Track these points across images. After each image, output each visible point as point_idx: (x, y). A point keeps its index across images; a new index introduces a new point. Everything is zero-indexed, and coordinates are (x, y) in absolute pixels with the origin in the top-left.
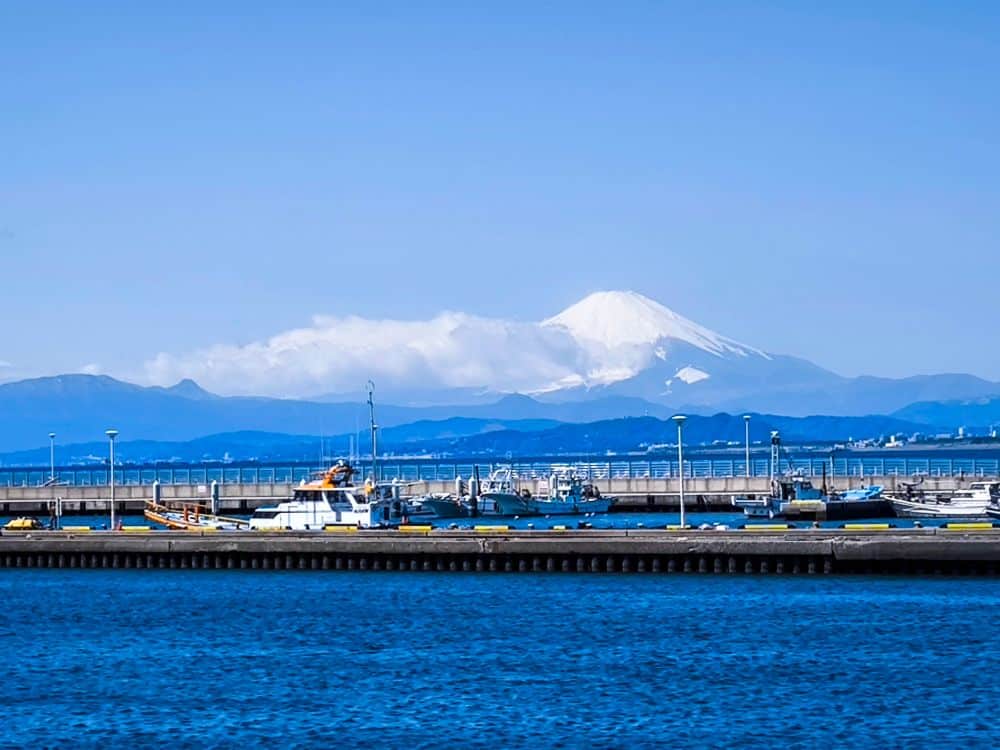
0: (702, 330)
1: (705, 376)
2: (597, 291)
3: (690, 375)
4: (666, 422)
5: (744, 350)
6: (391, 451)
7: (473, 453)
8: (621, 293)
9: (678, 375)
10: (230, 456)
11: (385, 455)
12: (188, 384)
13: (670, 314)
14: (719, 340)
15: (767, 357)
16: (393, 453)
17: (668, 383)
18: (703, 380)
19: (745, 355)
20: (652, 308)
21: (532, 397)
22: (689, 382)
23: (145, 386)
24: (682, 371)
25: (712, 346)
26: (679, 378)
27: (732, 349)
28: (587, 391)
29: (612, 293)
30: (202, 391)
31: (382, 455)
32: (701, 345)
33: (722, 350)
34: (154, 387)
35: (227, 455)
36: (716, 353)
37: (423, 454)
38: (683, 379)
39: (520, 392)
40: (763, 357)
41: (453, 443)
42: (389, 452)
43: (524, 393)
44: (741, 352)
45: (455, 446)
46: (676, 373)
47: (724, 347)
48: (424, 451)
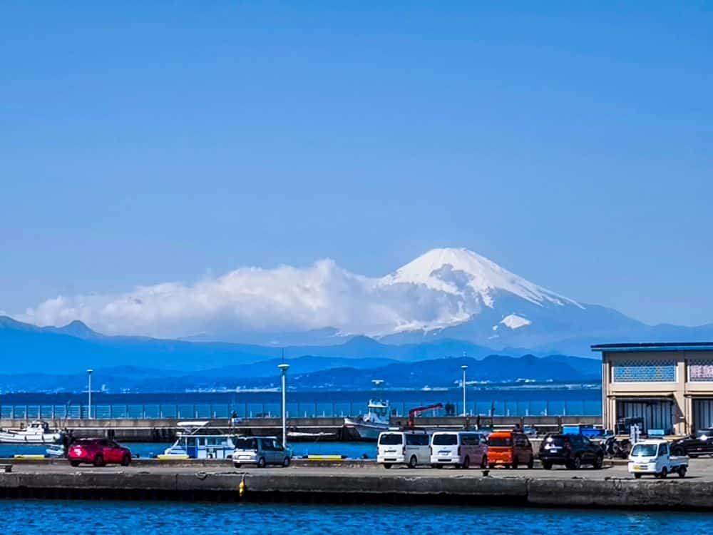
0: (526, 283)
1: (527, 322)
2: (434, 248)
3: (513, 321)
4: (480, 362)
5: (562, 300)
6: (243, 385)
7: (315, 387)
8: (456, 250)
9: (504, 321)
10: (106, 388)
11: (238, 388)
12: (78, 325)
13: (497, 267)
14: (540, 291)
15: (581, 307)
16: (245, 387)
17: (495, 328)
18: (525, 326)
19: (562, 305)
20: (483, 263)
21: (378, 339)
22: (513, 327)
23: (41, 326)
24: (507, 318)
25: (533, 297)
26: (504, 324)
27: (551, 299)
28: (425, 334)
29: (448, 249)
30: (90, 331)
31: (235, 388)
32: (524, 296)
33: (541, 300)
34: (47, 327)
35: (103, 386)
36: (537, 303)
37: (270, 387)
38: (508, 325)
39: (366, 335)
40: (577, 306)
41: (297, 378)
42: (241, 385)
43: (370, 335)
44: (559, 302)
45: (299, 381)
46: (502, 319)
47: (544, 297)
48: (272, 385)
